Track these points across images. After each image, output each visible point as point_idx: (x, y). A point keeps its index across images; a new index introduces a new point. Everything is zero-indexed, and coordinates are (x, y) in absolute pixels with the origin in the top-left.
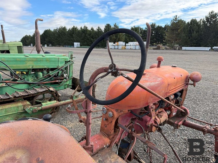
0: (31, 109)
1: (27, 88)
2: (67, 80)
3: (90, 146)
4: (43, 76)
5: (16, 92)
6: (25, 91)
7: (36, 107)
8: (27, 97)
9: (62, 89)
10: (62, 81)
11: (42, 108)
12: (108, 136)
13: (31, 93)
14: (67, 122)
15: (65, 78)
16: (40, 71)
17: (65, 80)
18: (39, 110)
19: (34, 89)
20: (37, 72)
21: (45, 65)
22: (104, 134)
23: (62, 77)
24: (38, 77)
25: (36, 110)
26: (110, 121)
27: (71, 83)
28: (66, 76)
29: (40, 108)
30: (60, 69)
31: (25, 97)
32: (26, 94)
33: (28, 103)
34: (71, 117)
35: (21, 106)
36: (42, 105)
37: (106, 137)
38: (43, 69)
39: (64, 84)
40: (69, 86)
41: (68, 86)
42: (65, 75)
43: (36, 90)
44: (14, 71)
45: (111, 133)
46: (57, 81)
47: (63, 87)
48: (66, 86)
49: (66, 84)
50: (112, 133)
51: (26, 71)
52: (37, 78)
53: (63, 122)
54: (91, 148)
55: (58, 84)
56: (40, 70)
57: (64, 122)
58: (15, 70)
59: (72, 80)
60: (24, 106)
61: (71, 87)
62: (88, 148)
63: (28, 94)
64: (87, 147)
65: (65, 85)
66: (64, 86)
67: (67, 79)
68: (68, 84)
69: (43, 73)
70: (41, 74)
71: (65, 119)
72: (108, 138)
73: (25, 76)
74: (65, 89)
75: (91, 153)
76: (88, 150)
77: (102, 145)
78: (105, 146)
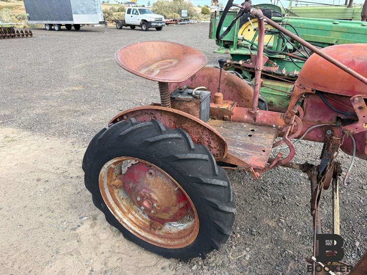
12: (285, 118)
22: (284, 115)
54: (254, 114)
62: (252, 113)
72: (283, 121)
75: (253, 120)
76: (251, 115)
77: (271, 122)
78: (274, 126)
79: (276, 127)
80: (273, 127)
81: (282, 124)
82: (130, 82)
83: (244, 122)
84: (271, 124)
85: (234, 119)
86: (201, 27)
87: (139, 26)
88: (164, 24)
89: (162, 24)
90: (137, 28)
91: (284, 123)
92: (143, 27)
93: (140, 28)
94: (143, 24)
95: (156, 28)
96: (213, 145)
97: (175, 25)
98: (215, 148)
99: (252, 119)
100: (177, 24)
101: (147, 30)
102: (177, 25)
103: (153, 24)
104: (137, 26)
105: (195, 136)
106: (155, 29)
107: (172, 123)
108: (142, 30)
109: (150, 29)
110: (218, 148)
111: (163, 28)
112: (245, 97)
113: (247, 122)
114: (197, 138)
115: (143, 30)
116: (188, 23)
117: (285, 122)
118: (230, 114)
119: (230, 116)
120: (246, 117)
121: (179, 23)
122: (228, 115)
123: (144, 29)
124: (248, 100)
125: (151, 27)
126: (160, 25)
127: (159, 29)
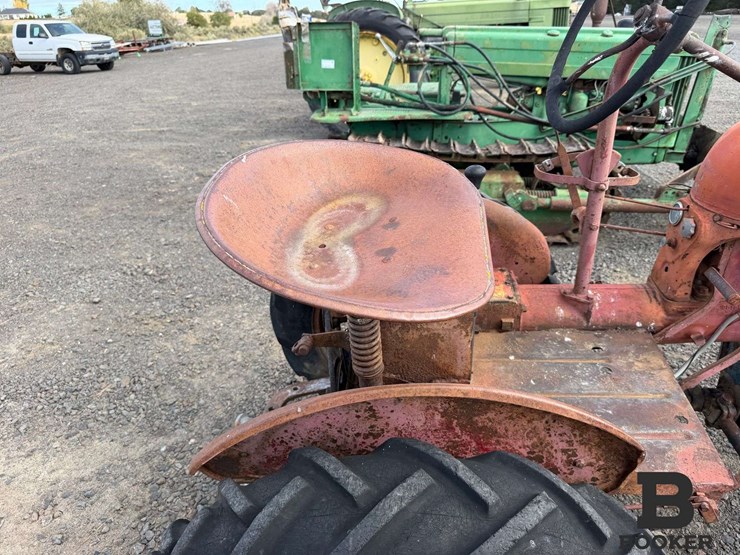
0: (520, 198)
1: (528, 137)
2: (666, 130)
3: (581, 297)
4: (588, 105)
5: (496, 142)
6: (520, 142)
7: (535, 197)
8: (519, 160)
9: (643, 161)
10: (645, 130)
11: (551, 202)
12: (665, 300)
13: (534, 151)
14: (618, 270)
15: (663, 122)
16: (581, 89)
17: (660, 128)
18: (540, 205)
19: (546, 141)
20: (573, 92)
21: (605, 69)
22: (654, 292)
23: (652, 115)
24: (573, 107)
25: (533, 205)
26: (681, 253)
27: (685, 145)
28: (668, 115)
29: (547, 201)
30: (651, 87)
31: (515, 161)
32: (520, 152)
33: (519, 179)
34: (639, 259)
35: (497, 184)
36: (555, 195)
37: (653, 299)
38: (594, 81)
39: (655, 145)
40: (673, 156)
41: (670, 154)
42: (663, 111)
43: (549, 144)
44: (507, 82)
45: (674, 292)
46: (629, 128)
47: (647, 154)
48: (663, 153)
49: (661, 145)
50: (678, 293)
51: (541, 83)
52: (569, 110)
53: (605, 265)
54: (583, 303)
55: (632, 139)
56: (584, 84)
57: (608, 267)
58: (508, 79)
59: (691, 132)
60: (506, 186)
61: (681, 162)
62: (575, 300)
63: (524, 153)
64: (574, 297)
65: (658, 148)
66: (652, 151)
67: (666, 126)
68: (673, 148)
69: (590, 96)
70: (582, 98)
71: (615, 258)
72: (660, 308)
73: (536, 100)
74: (654, 162)
75: (582, 319)
76: (575, 306)
77: (629, 317)
78: (638, 324)
79: (644, 327)
80: (635, 328)
81: (658, 318)
82: (88, 211)
83: (557, 327)
84: (631, 322)
85: (529, 323)
86: (200, 54)
87: (54, 64)
88: (116, 54)
89: (112, 55)
90: (48, 68)
91: (662, 314)
92: (66, 65)
93: (59, 69)
94: (64, 58)
95: (99, 65)
96: (584, 456)
97: (139, 55)
98: (591, 465)
99: (577, 316)
100: (142, 51)
101: (76, 71)
102: (143, 54)
103: (89, 57)
104: (49, 63)
105: (520, 443)
106: (96, 67)
107: (438, 417)
108: (65, 72)
109: (83, 68)
110: (601, 463)
111: (116, 64)
112: (523, 253)
113: (566, 325)
114: (525, 447)
115: (68, 73)
116: (169, 48)
117: (666, 311)
118: (516, 310)
119: (519, 318)
120: (561, 312)
121: (148, 49)
122: (513, 316)
123: (69, 69)
124: (533, 259)
125: (86, 63)
126: (106, 57)
127: (105, 66)
